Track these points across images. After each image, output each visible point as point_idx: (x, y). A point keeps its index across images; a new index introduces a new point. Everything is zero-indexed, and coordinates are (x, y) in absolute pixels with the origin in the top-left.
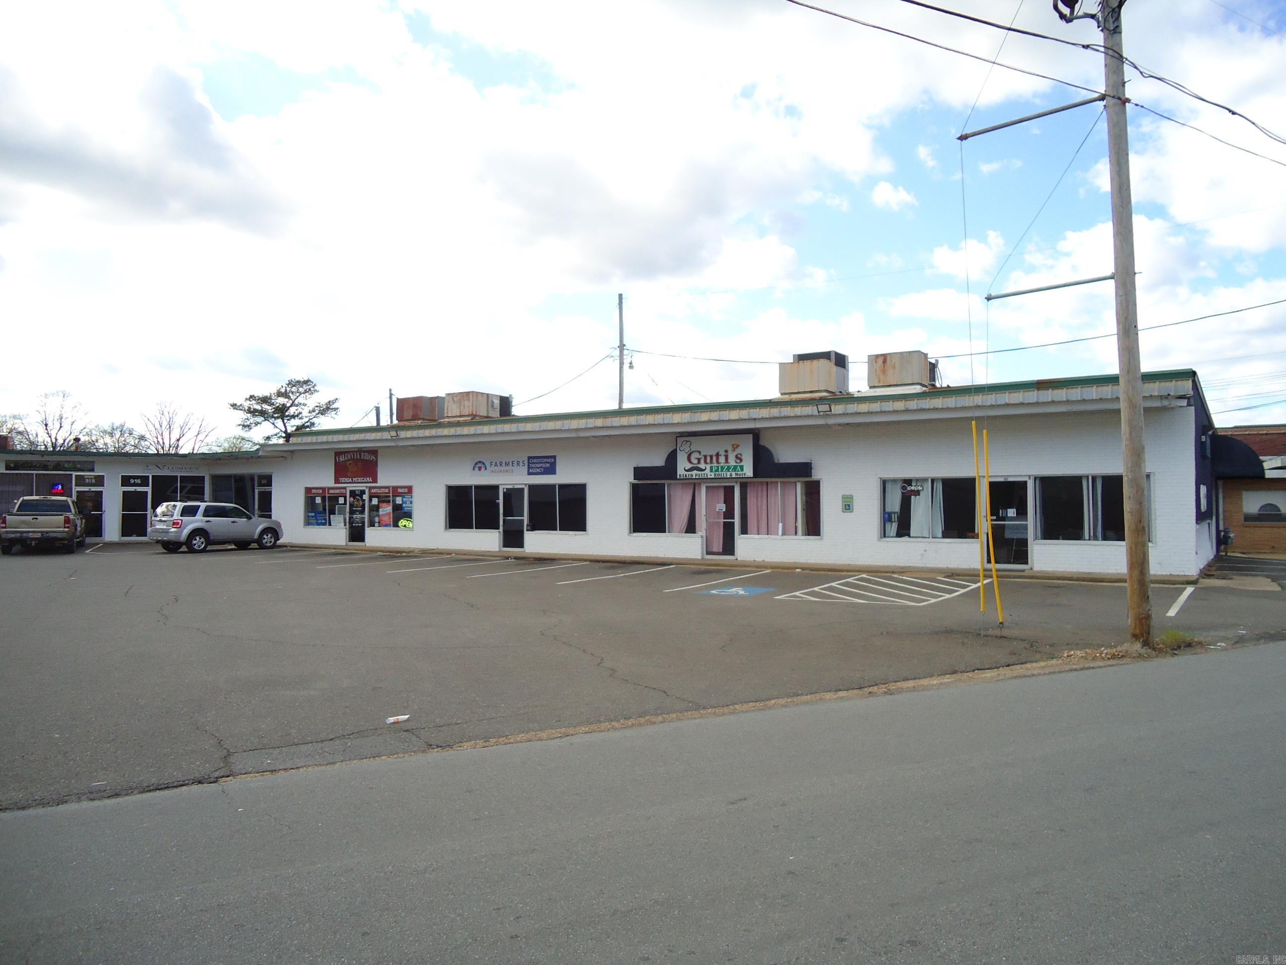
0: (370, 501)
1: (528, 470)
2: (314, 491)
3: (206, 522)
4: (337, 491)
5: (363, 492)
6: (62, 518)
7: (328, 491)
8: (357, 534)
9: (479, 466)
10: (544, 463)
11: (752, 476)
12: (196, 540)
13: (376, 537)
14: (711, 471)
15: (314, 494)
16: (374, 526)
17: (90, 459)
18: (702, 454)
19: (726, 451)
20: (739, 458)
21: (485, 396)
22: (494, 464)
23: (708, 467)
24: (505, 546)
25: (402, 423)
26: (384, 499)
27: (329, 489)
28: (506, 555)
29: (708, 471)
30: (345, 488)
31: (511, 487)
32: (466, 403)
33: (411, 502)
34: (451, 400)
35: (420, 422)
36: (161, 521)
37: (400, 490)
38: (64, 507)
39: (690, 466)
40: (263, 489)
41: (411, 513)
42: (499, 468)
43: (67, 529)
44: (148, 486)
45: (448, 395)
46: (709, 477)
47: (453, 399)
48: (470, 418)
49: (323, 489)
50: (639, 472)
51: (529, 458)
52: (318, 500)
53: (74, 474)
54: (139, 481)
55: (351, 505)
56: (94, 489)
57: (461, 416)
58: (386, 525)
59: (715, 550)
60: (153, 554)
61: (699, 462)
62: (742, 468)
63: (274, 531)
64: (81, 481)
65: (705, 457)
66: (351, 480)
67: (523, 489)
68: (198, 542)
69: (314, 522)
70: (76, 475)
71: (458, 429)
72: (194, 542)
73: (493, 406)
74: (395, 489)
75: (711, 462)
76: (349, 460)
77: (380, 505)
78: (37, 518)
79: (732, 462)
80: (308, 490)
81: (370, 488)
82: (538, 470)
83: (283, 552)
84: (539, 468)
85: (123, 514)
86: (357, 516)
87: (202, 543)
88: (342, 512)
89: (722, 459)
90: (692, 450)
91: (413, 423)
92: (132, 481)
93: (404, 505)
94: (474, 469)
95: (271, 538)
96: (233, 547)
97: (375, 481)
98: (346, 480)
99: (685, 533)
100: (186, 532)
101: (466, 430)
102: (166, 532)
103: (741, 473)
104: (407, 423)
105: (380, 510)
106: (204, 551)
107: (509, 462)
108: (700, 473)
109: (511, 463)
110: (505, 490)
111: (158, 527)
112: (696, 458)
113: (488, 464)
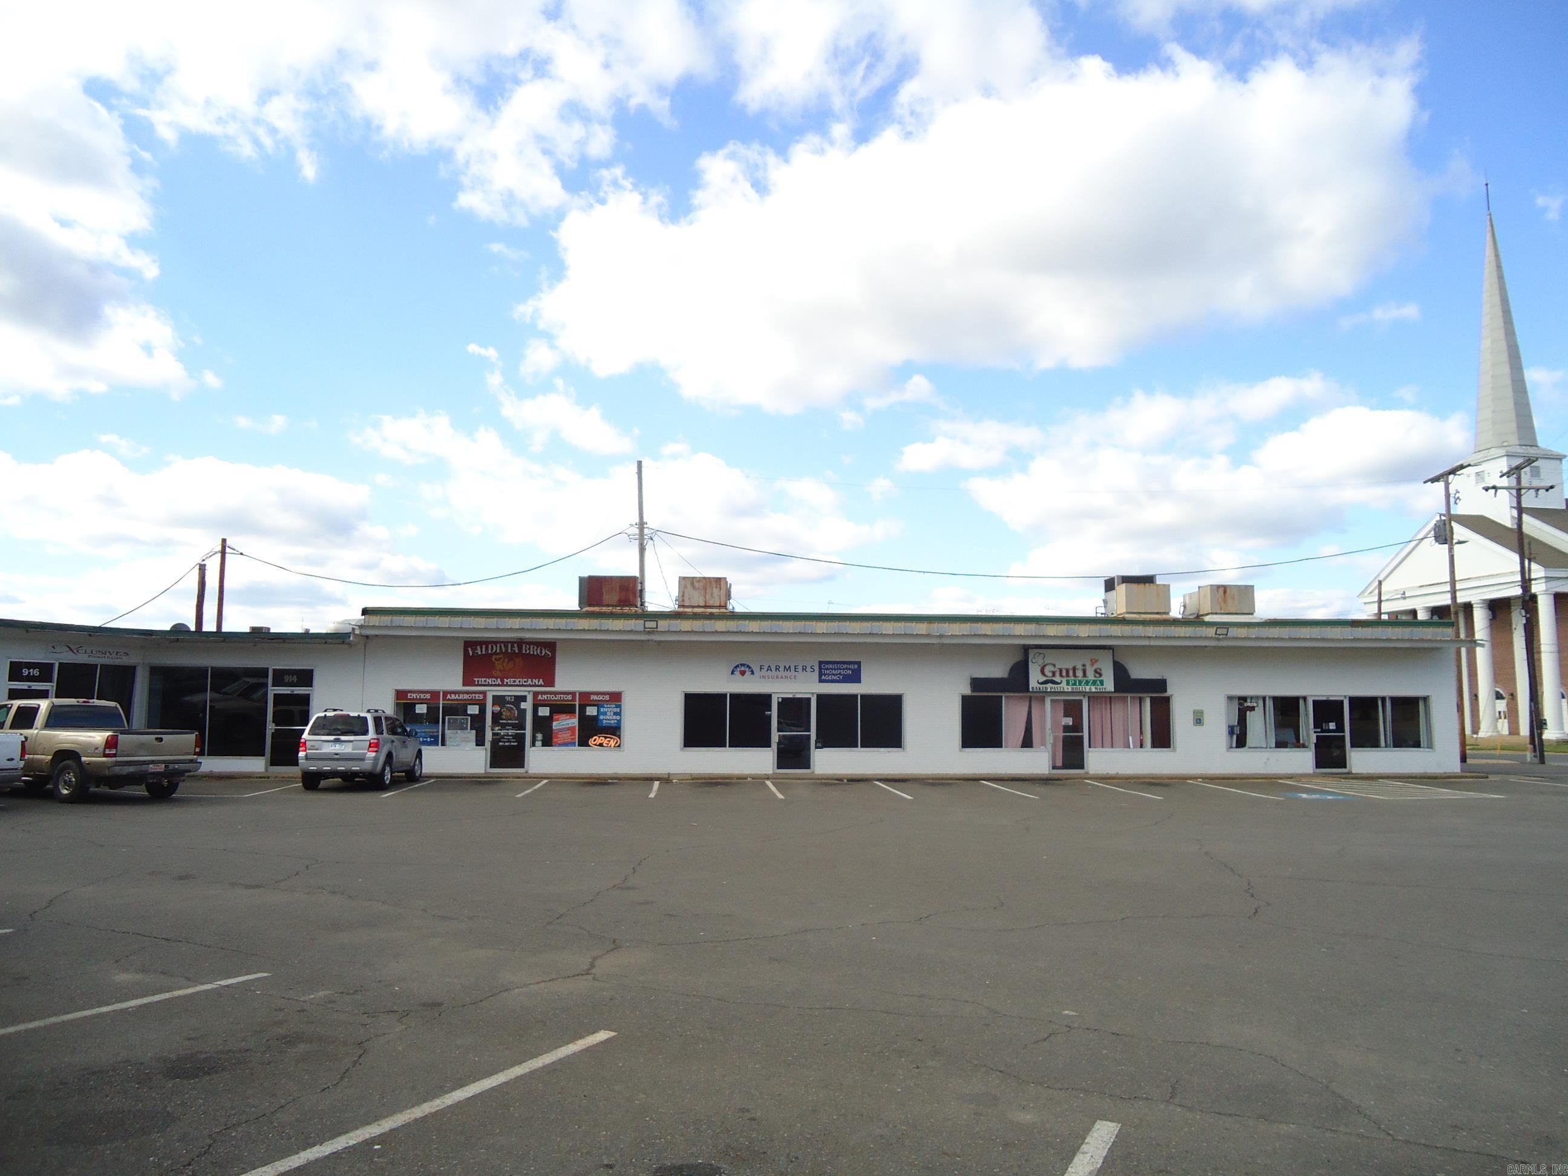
0: (537, 711)
1: (820, 676)
2: (415, 695)
4: (466, 697)
5: (521, 699)
7: (445, 696)
9: (742, 670)
10: (844, 669)
11: (1113, 690)
14: (1068, 684)
15: (416, 699)
16: (543, 745)
18: (1057, 667)
19: (1084, 665)
20: (1098, 673)
22: (766, 668)
23: (1064, 680)
24: (781, 767)
26: (565, 709)
27: (452, 693)
29: (1064, 684)
30: (484, 693)
31: (791, 696)
32: (716, 591)
33: (619, 714)
37: (596, 698)
39: (1044, 679)
40: (288, 690)
41: (618, 727)
42: (774, 673)
44: (51, 681)
46: (1066, 690)
47: (694, 584)
49: (435, 694)
50: (977, 684)
51: (821, 663)
52: (422, 708)
54: (36, 672)
55: (496, 715)
57: (705, 607)
58: (565, 744)
61: (1054, 675)
62: (1102, 683)
65: (1061, 670)
66: (496, 682)
67: (809, 700)
68: (388, 773)
72: (385, 773)
74: (585, 695)
75: (1068, 675)
76: (495, 653)
77: (555, 717)
79: (1091, 676)
80: (406, 694)
81: (536, 694)
82: (835, 678)
84: (836, 675)
86: (508, 732)
89: (1080, 673)
90: (1046, 663)
93: (601, 717)
94: (732, 673)
97: (550, 682)
98: (490, 681)
103: (1101, 687)
105: (555, 723)
107: (790, 667)
108: (1056, 686)
109: (793, 668)
110: (780, 700)
112: (1050, 671)
113: (756, 669)
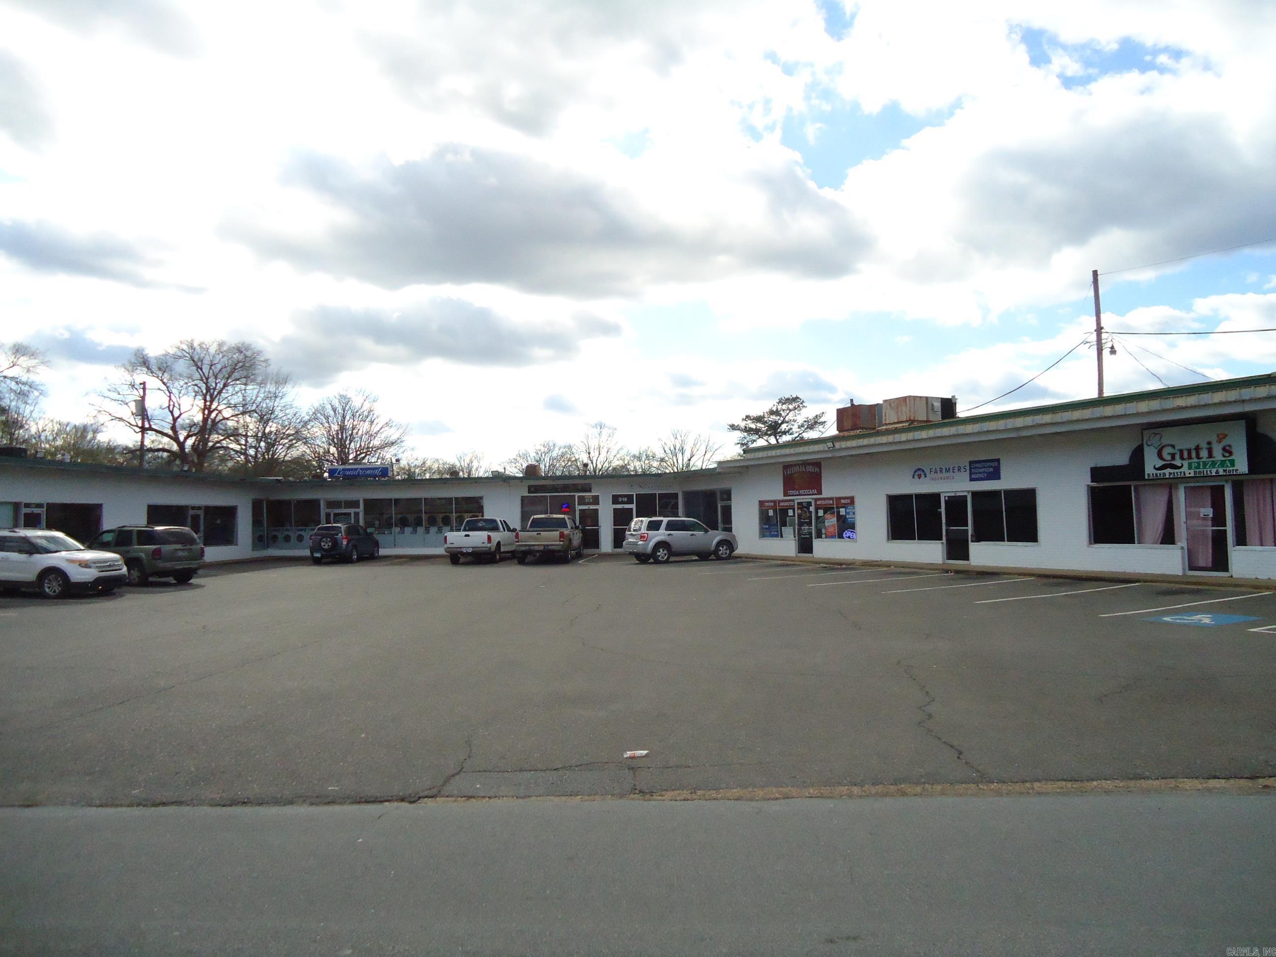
0: (817, 513)
1: (971, 474)
2: (767, 504)
3: (669, 535)
4: (787, 504)
5: (809, 504)
6: (558, 532)
7: (779, 504)
8: (805, 546)
9: (919, 473)
10: (987, 467)
11: (1247, 472)
12: (660, 552)
13: (824, 549)
14: (1190, 468)
15: (768, 507)
16: (821, 537)
17: (588, 481)
18: (1177, 448)
19: (1209, 443)
20: (1228, 451)
21: (925, 400)
22: (933, 470)
23: (1186, 463)
24: (949, 558)
25: (842, 434)
26: (829, 511)
27: (780, 501)
28: (948, 568)
29: (1185, 469)
30: (793, 501)
31: (953, 494)
32: (904, 408)
33: (854, 513)
34: (888, 407)
35: (858, 431)
36: (632, 534)
37: (843, 501)
38: (562, 523)
39: (1160, 463)
40: (725, 503)
41: (854, 523)
42: (939, 475)
43: (562, 543)
44: (633, 503)
45: (885, 401)
46: (1187, 475)
47: (890, 405)
48: (907, 424)
49: (774, 502)
50: (1097, 473)
51: (971, 463)
52: (771, 513)
53: (577, 495)
54: (625, 499)
55: (800, 516)
56: (592, 507)
57: (898, 423)
58: (832, 537)
59: (1202, 563)
60: (628, 564)
61: (1173, 458)
62: (1232, 463)
63: (730, 544)
64: (582, 501)
65: (1181, 451)
66: (798, 493)
67: (966, 497)
68: (662, 553)
69: (768, 534)
70: (578, 496)
71: (896, 436)
72: (659, 554)
73: (933, 409)
74: (838, 500)
75: (1190, 457)
76: (795, 473)
77: (826, 517)
78: (540, 534)
79: (1218, 455)
80: (761, 503)
81: (816, 500)
82: (981, 476)
83: (739, 562)
84: (982, 473)
85: (614, 528)
86: (805, 528)
87: (665, 554)
88: (792, 525)
89: (1204, 454)
90: (1164, 444)
91: (852, 433)
92: (620, 500)
93: (847, 516)
94: (913, 477)
95: (726, 549)
96: (697, 558)
97: (820, 493)
98: (794, 492)
99: (1162, 543)
100: (651, 544)
101: (903, 437)
102: (635, 544)
103: (1231, 469)
104: (846, 434)
105: (826, 521)
106: (667, 562)
107: (949, 468)
108: (1176, 471)
109: (951, 470)
110: (947, 498)
111: (630, 540)
112: (1169, 454)
113: (927, 471)
